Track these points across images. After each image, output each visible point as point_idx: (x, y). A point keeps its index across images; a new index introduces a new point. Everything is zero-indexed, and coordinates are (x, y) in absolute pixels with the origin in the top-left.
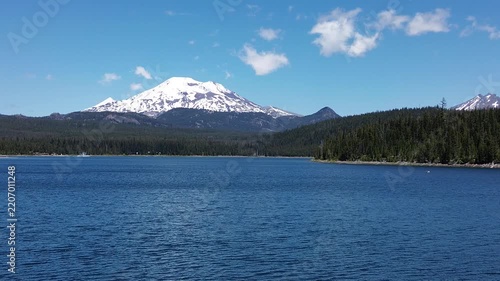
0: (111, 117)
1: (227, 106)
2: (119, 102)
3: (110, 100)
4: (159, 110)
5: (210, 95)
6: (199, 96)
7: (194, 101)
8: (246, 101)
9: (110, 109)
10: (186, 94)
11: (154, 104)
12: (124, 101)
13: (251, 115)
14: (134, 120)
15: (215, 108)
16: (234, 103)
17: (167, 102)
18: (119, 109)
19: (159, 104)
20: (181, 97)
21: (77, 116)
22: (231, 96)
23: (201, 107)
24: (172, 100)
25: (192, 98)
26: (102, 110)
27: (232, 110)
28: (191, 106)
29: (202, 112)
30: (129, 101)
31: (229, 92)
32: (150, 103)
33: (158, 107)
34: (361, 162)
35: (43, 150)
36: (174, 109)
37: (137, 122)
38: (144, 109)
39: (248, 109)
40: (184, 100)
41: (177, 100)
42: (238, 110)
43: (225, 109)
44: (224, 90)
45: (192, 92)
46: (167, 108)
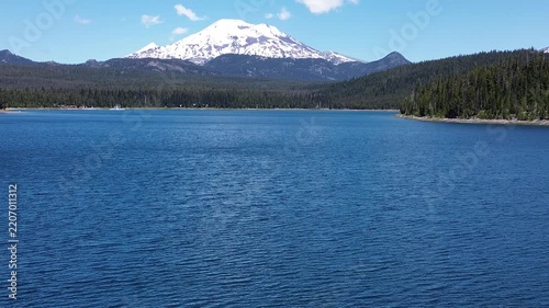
0: (152, 64)
1: (283, 52)
2: (162, 48)
3: (152, 46)
4: (207, 57)
5: (263, 39)
6: (250, 41)
7: (245, 46)
8: (304, 47)
9: (152, 56)
10: (236, 38)
11: (200, 50)
12: (168, 46)
13: (309, 61)
14: (178, 68)
15: (269, 53)
16: (289, 49)
17: (216, 47)
18: (163, 56)
19: (207, 49)
20: (231, 41)
21: (115, 62)
22: (287, 40)
23: (253, 53)
24: (221, 45)
25: (243, 43)
26: (144, 56)
27: (287, 56)
28: (242, 51)
29: (255, 59)
30: (174, 46)
31: (284, 35)
32: (197, 48)
33: (206, 53)
34: (478, 120)
35: (70, 102)
36: (223, 55)
37: (181, 69)
38: (190, 55)
39: (306, 55)
40: (233, 45)
41: (227, 46)
42: (294, 56)
43: (280, 55)
44: (279, 34)
45: (243, 36)
46: (216, 54)
